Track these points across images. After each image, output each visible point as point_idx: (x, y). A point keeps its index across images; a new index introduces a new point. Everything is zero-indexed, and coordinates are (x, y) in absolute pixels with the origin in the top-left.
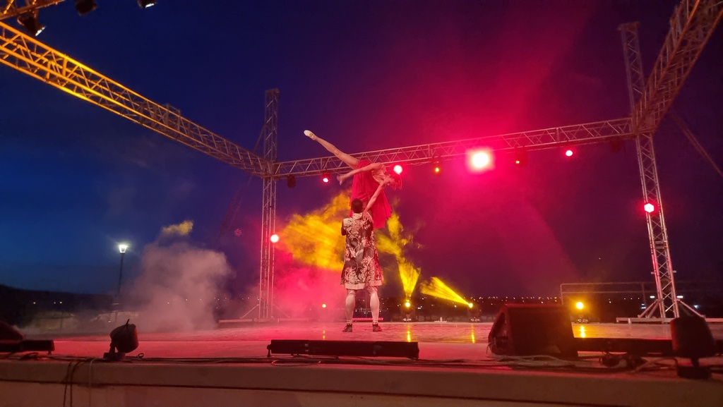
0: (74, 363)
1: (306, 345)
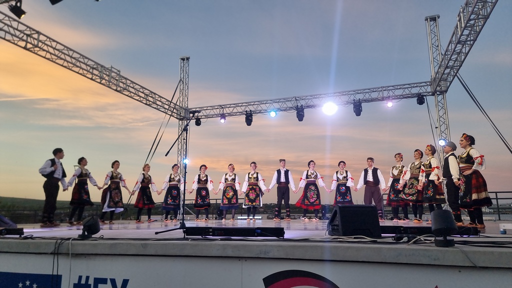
0: (59, 241)
1: (211, 230)
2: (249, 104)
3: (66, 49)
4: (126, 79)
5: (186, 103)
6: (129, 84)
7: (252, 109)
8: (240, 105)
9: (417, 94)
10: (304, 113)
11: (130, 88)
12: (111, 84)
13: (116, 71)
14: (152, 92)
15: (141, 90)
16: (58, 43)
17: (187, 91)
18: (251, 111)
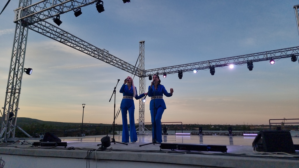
0: (89, 151)
1: (177, 146)
2: (180, 66)
3: (81, 41)
4: (111, 55)
5: (143, 67)
6: (113, 58)
7: (182, 69)
8: (175, 67)
9: (290, 55)
10: (214, 70)
11: (113, 60)
12: (104, 59)
13: (106, 51)
14: (125, 62)
15: (120, 61)
16: (77, 38)
17: (143, 61)
18: (181, 70)
